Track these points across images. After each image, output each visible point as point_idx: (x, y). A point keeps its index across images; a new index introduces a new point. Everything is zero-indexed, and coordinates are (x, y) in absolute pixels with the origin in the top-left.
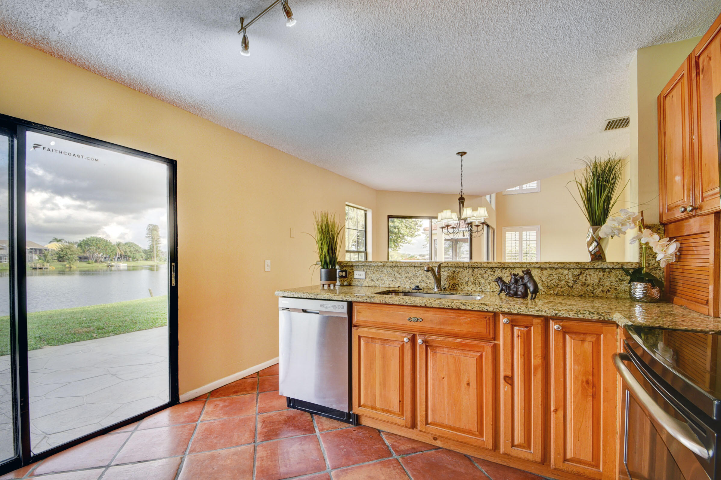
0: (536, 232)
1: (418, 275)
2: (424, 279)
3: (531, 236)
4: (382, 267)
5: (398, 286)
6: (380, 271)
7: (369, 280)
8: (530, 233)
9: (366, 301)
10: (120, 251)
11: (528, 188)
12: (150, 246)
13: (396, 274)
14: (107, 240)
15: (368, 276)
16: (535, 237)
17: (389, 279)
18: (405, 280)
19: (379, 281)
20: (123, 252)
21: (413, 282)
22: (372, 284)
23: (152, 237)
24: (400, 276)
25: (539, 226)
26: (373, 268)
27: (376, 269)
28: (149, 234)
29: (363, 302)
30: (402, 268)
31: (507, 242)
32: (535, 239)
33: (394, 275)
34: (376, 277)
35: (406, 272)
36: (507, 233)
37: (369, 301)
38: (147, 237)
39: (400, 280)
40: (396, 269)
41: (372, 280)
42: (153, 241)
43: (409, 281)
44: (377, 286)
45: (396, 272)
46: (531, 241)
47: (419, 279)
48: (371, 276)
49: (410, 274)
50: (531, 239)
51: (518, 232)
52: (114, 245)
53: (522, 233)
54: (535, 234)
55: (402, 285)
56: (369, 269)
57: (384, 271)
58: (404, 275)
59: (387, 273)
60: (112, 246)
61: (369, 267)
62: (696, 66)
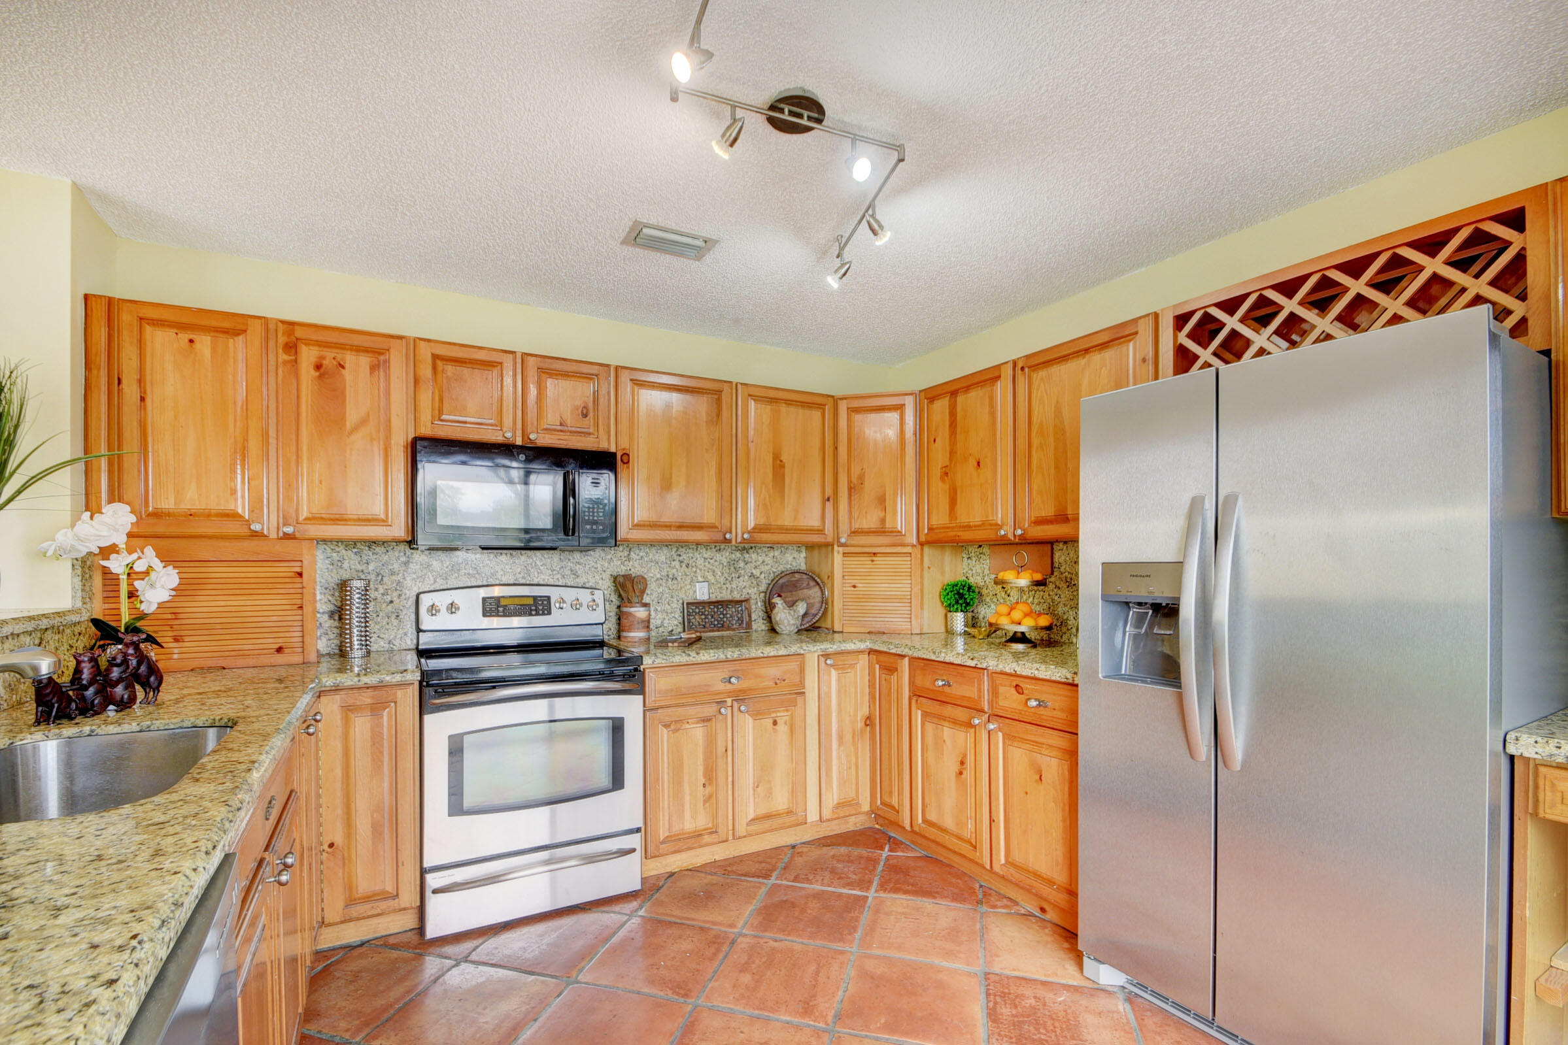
62: (292, 347)
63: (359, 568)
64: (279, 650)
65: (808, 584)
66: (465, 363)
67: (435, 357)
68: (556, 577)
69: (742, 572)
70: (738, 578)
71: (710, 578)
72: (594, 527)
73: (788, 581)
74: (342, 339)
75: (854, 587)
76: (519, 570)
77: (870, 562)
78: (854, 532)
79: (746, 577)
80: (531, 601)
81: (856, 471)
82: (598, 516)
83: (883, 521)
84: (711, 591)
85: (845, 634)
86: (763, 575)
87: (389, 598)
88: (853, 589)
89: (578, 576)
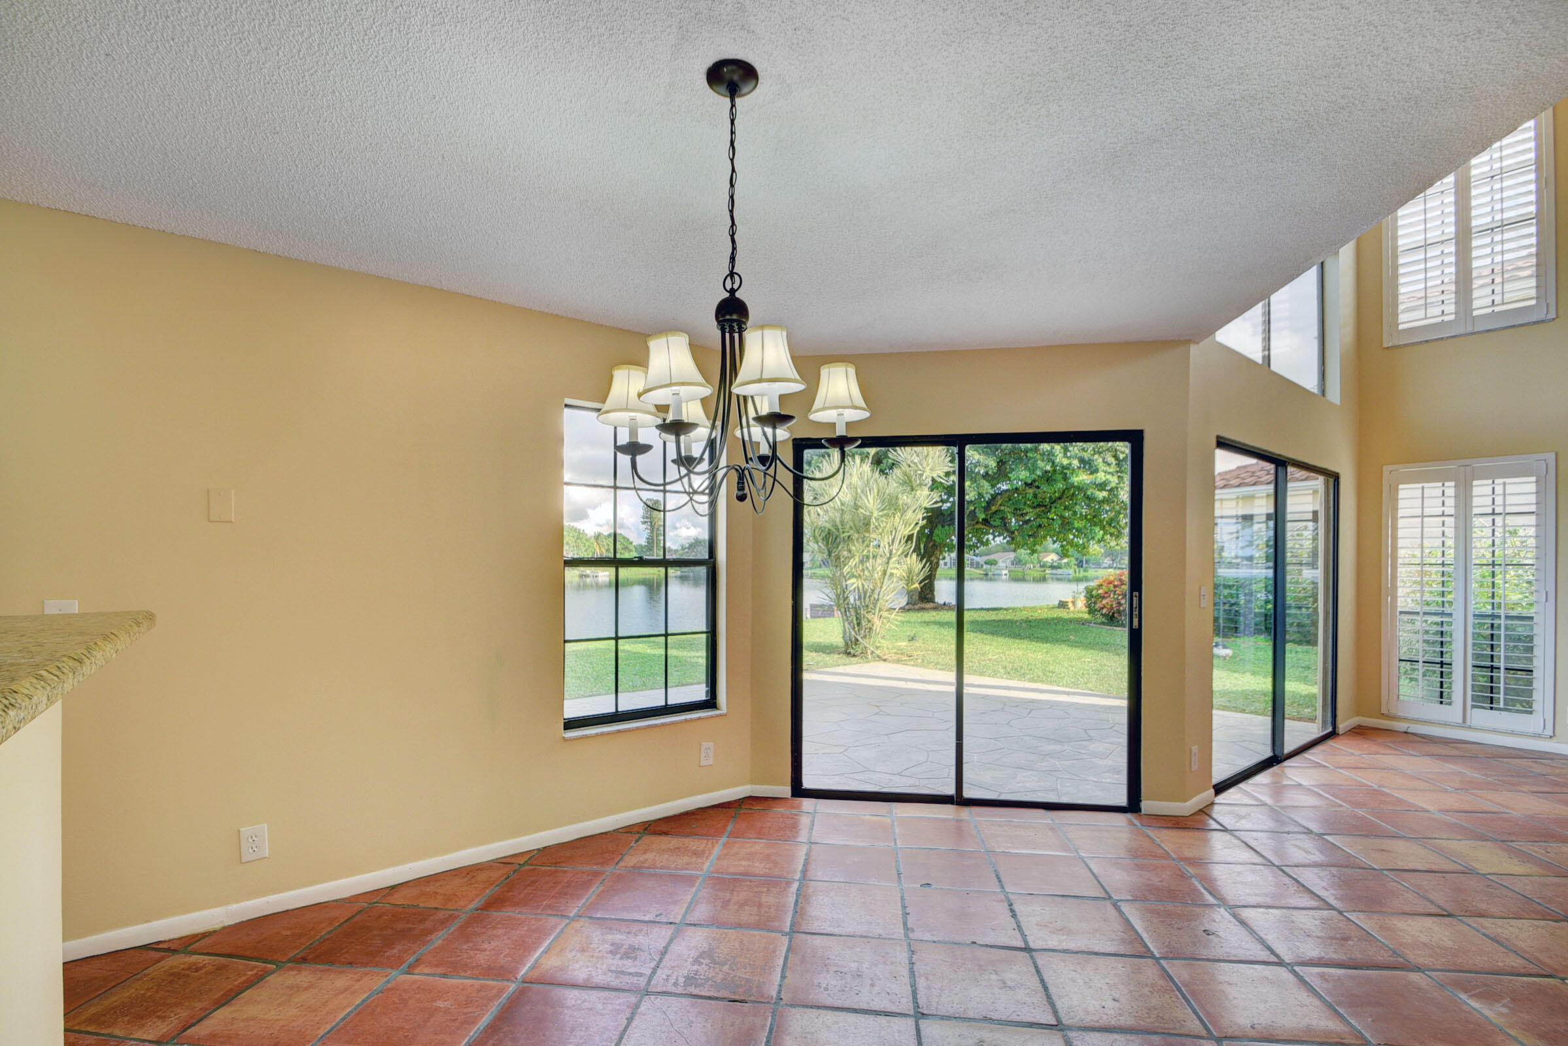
0: (1533, 479)
3: (1508, 498)
8: (1504, 484)
10: (600, 547)
11: (1497, 309)
12: (648, 539)
14: (579, 530)
16: (1533, 499)
20: (604, 551)
23: (651, 522)
25: (1553, 455)
28: (647, 518)
31: (1401, 523)
32: (1533, 508)
36: (1401, 486)
38: (644, 523)
42: (652, 531)
46: (1508, 517)
50: (1508, 510)
51: (1453, 484)
52: (590, 538)
53: (1472, 486)
54: (1532, 488)
60: (586, 540)
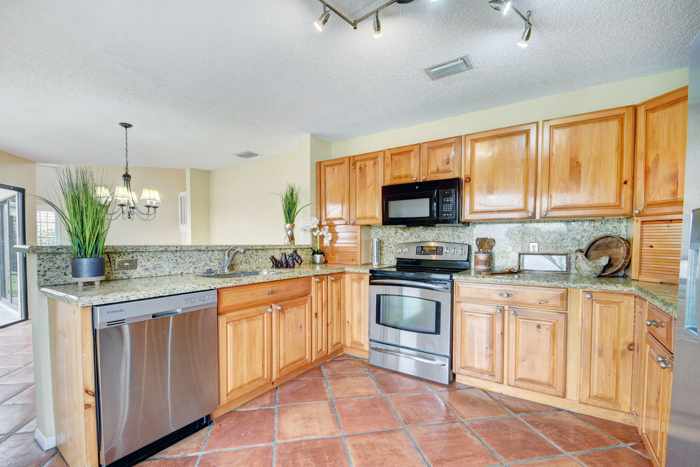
1: (202, 259)
2: (208, 262)
4: (160, 252)
5: (181, 272)
6: (158, 257)
7: (142, 269)
8: (47, 213)
9: (235, 285)
13: (178, 259)
15: (140, 265)
16: (54, 218)
17: (170, 266)
18: (188, 266)
19: (156, 269)
21: (197, 266)
22: (147, 273)
24: (183, 262)
26: (147, 254)
27: (152, 255)
29: (233, 287)
30: (186, 253)
33: (176, 261)
34: (152, 265)
35: (190, 257)
37: (238, 284)
39: (183, 266)
40: (178, 254)
41: (147, 269)
43: (193, 266)
44: (154, 275)
45: (178, 258)
47: (203, 263)
48: (145, 264)
49: (194, 259)
55: (186, 270)
56: (141, 256)
57: (163, 256)
58: (188, 260)
59: (167, 260)
61: (140, 253)
62: (354, 164)
63: (382, 235)
64: (353, 260)
65: (617, 245)
66: (401, 154)
67: (392, 155)
68: (450, 239)
69: (566, 237)
70: (562, 240)
71: (539, 240)
72: (448, 215)
73: (603, 243)
74: (364, 157)
75: (651, 247)
76: (435, 236)
77: (667, 228)
78: (649, 205)
79: (569, 240)
80: (435, 249)
81: (651, 157)
82: (449, 209)
83: (675, 193)
84: (540, 248)
85: (640, 282)
86: (584, 239)
87: (390, 246)
88: (650, 248)
89: (460, 238)
